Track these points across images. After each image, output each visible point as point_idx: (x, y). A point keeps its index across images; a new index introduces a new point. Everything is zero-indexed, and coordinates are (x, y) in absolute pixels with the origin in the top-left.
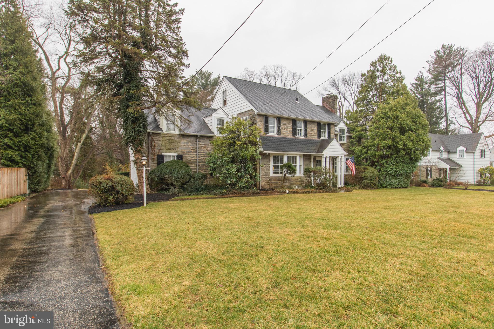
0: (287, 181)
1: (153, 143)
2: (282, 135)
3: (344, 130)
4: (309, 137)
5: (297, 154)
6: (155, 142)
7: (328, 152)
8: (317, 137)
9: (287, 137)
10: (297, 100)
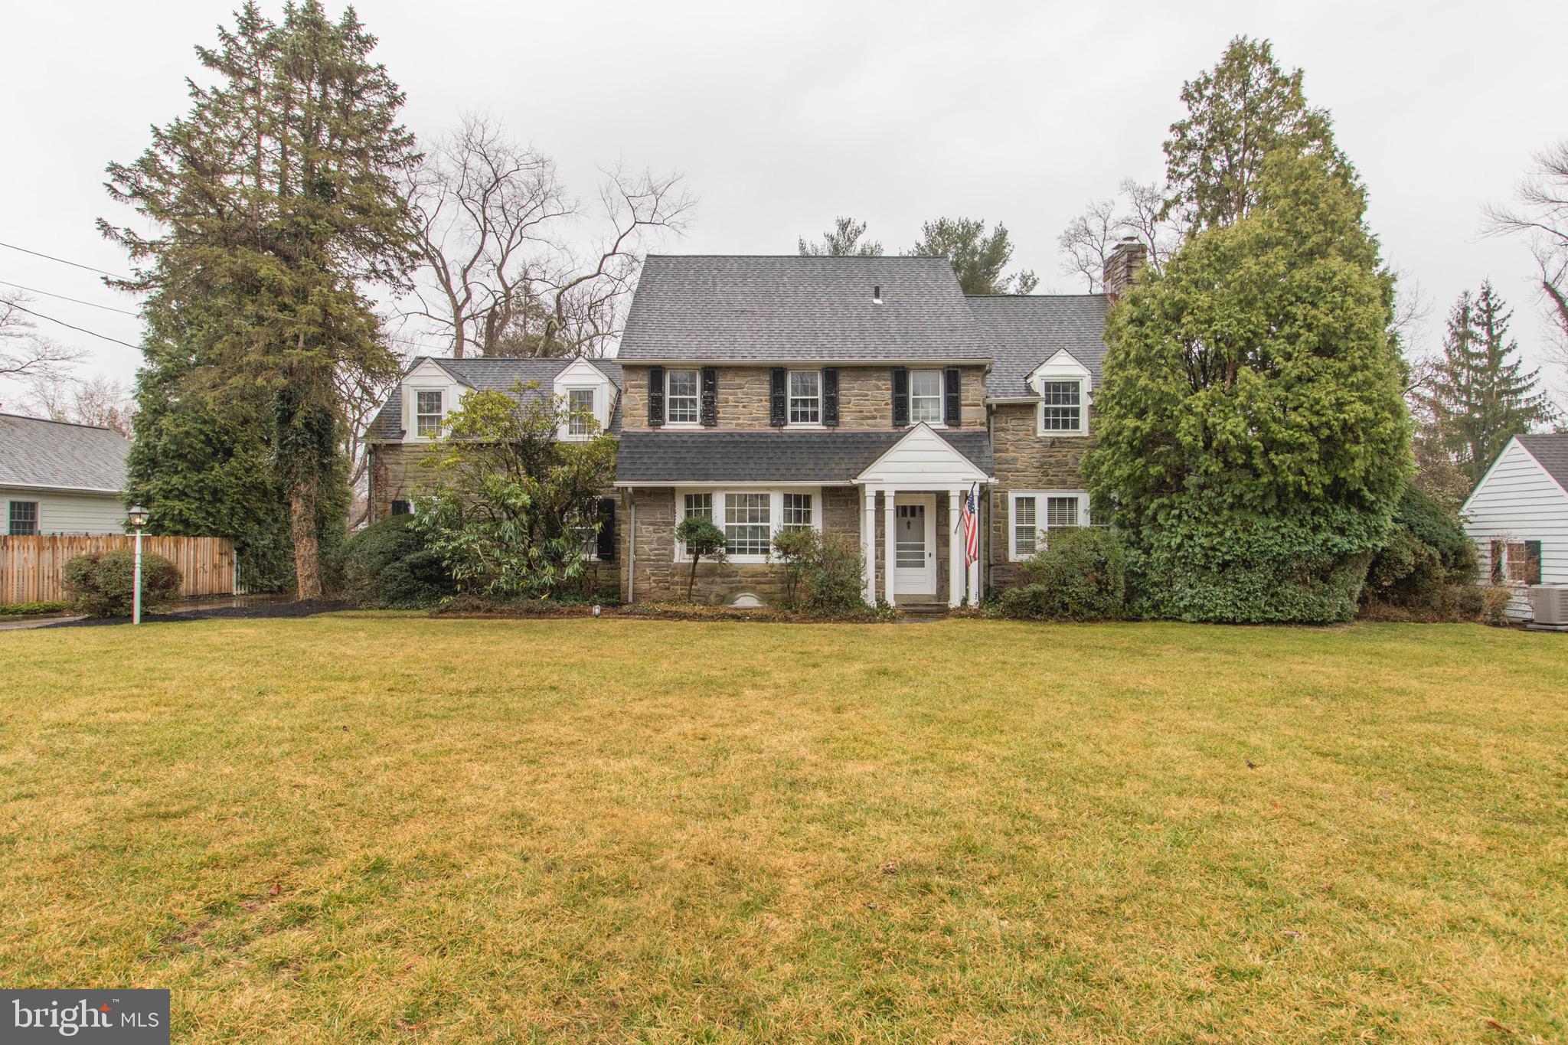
0: (718, 579)
1: (382, 472)
2: (722, 427)
3: (1076, 385)
4: (849, 422)
5: (769, 488)
6: (386, 469)
7: (886, 477)
8: (889, 422)
9: (748, 430)
10: (877, 296)
